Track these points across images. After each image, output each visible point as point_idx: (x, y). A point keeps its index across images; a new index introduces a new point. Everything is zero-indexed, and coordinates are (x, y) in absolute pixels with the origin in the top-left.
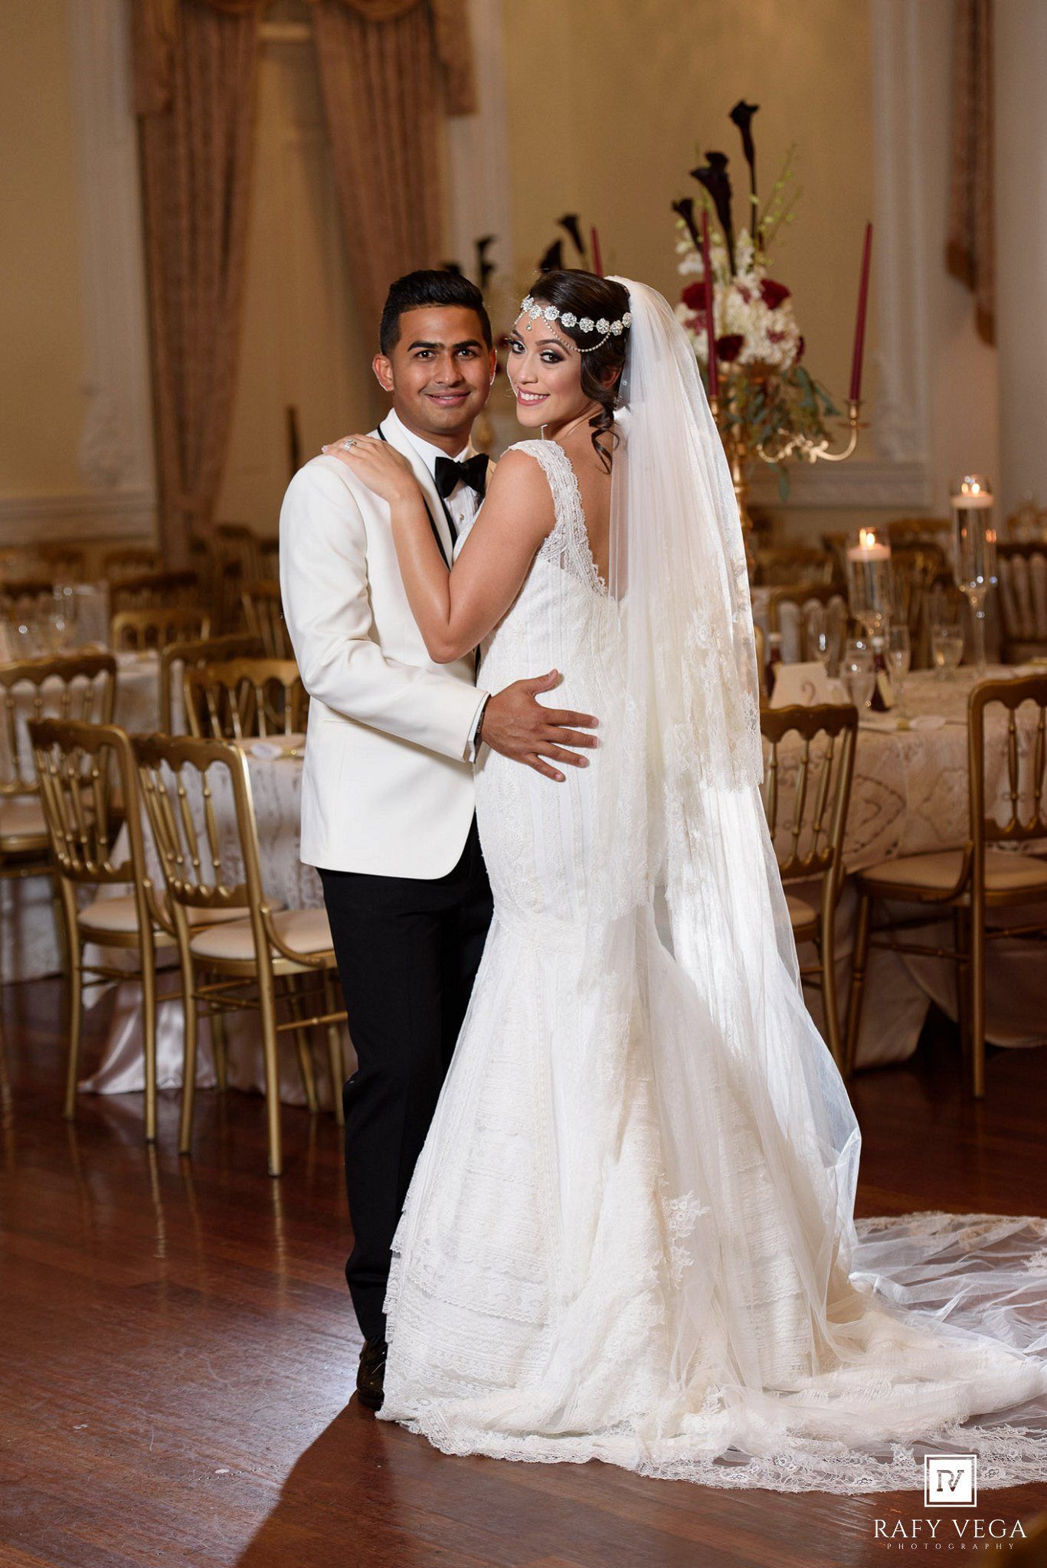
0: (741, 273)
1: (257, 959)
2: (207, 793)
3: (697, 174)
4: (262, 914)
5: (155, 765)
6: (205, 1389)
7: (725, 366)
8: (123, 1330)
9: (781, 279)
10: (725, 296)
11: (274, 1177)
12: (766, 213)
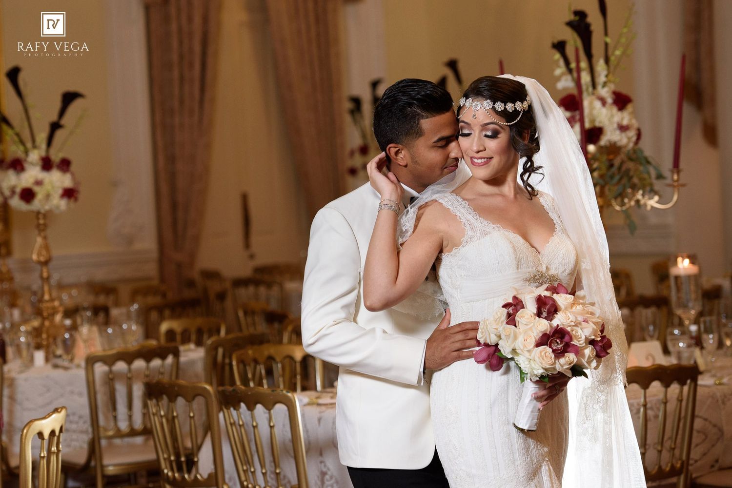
0: (599, 88)
2: (272, 424)
3: (569, 24)
5: (237, 407)
7: (591, 148)
12: (615, 48)
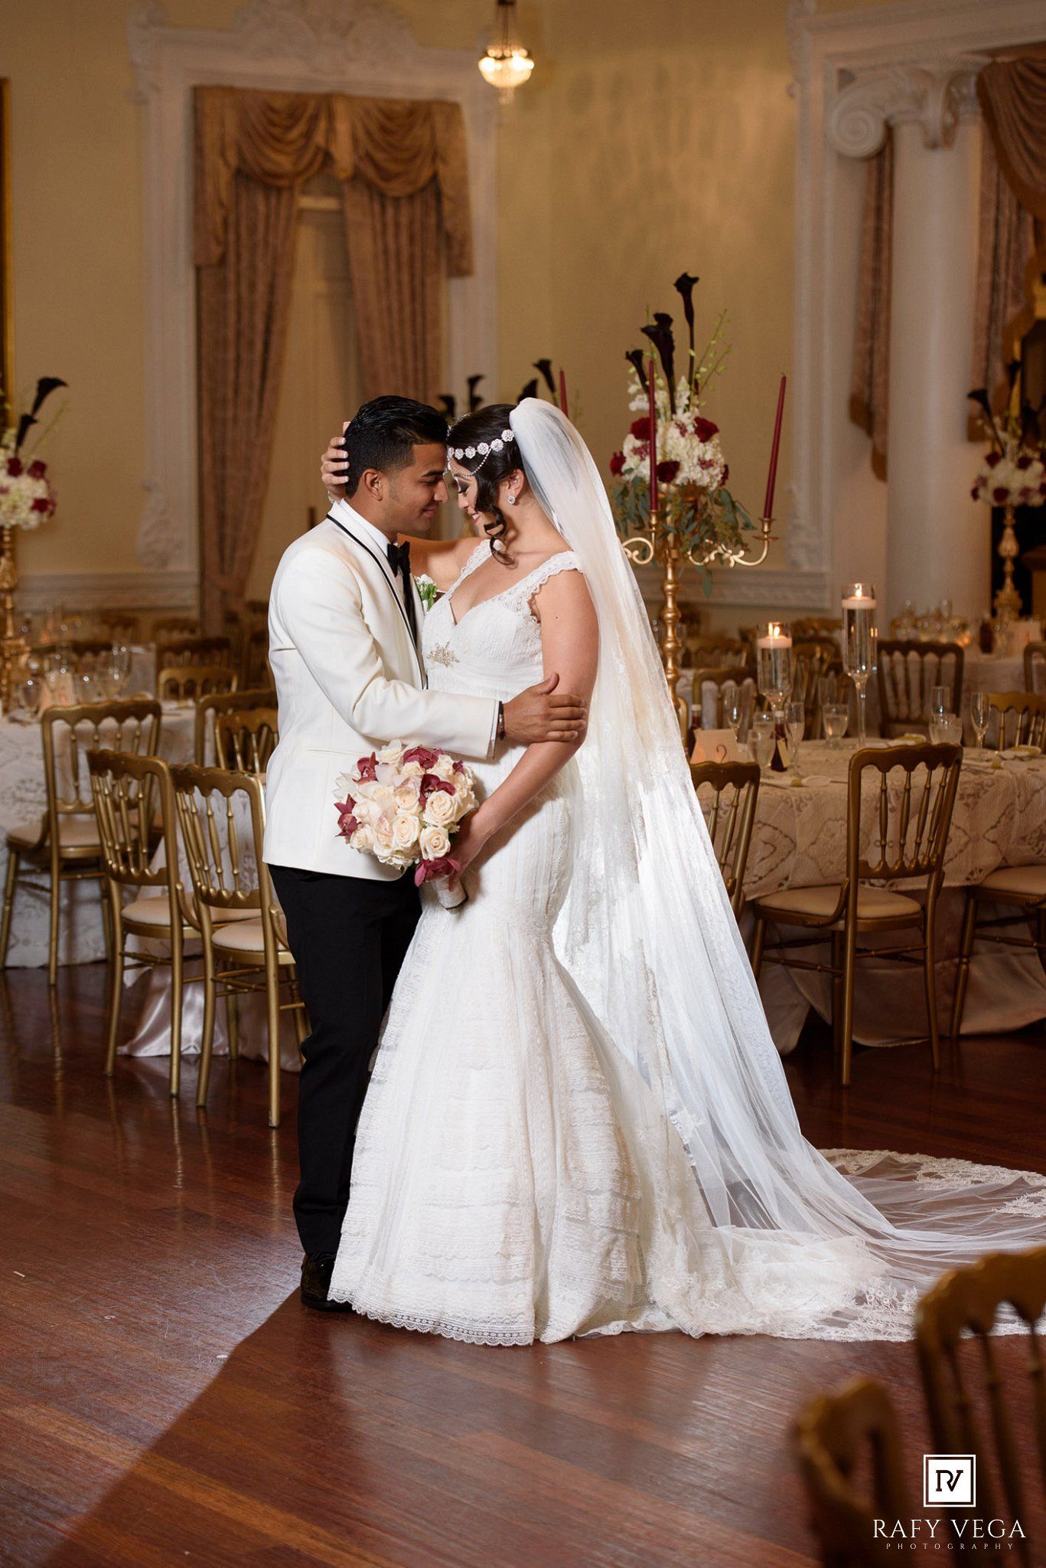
0: (680, 411)
1: (266, 951)
2: (230, 815)
3: (646, 330)
4: (270, 913)
5: (189, 790)
6: (211, 1293)
7: (664, 486)
8: (146, 1243)
9: (710, 419)
10: (666, 429)
11: (274, 1128)
12: (701, 364)
